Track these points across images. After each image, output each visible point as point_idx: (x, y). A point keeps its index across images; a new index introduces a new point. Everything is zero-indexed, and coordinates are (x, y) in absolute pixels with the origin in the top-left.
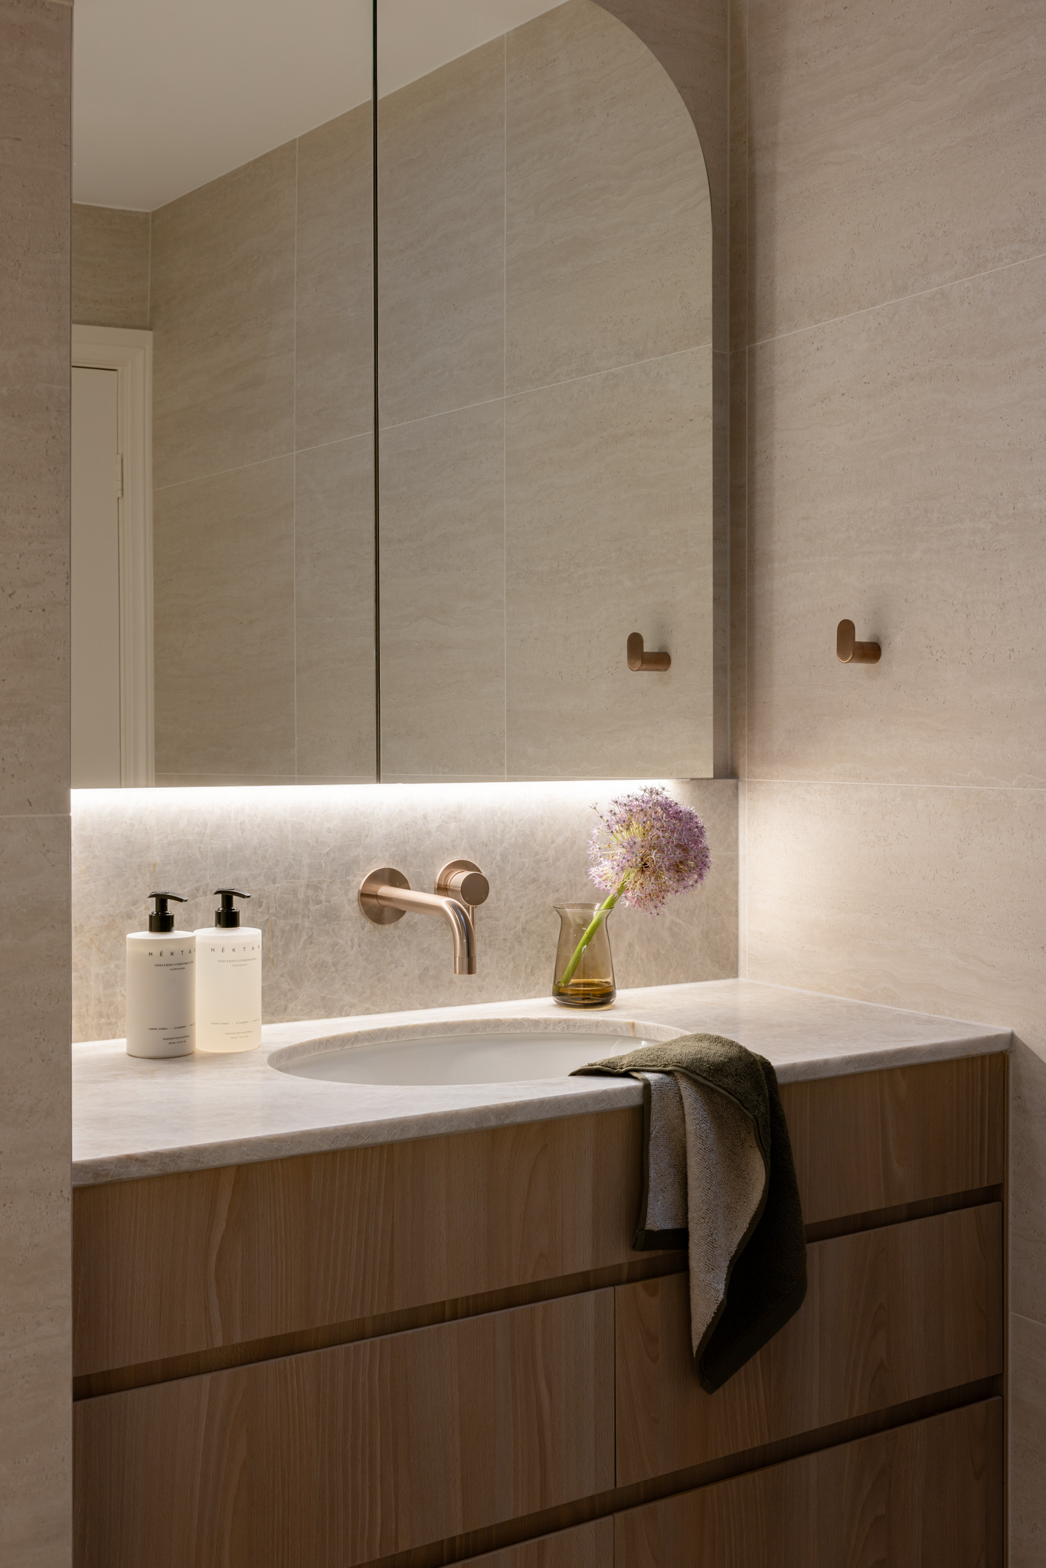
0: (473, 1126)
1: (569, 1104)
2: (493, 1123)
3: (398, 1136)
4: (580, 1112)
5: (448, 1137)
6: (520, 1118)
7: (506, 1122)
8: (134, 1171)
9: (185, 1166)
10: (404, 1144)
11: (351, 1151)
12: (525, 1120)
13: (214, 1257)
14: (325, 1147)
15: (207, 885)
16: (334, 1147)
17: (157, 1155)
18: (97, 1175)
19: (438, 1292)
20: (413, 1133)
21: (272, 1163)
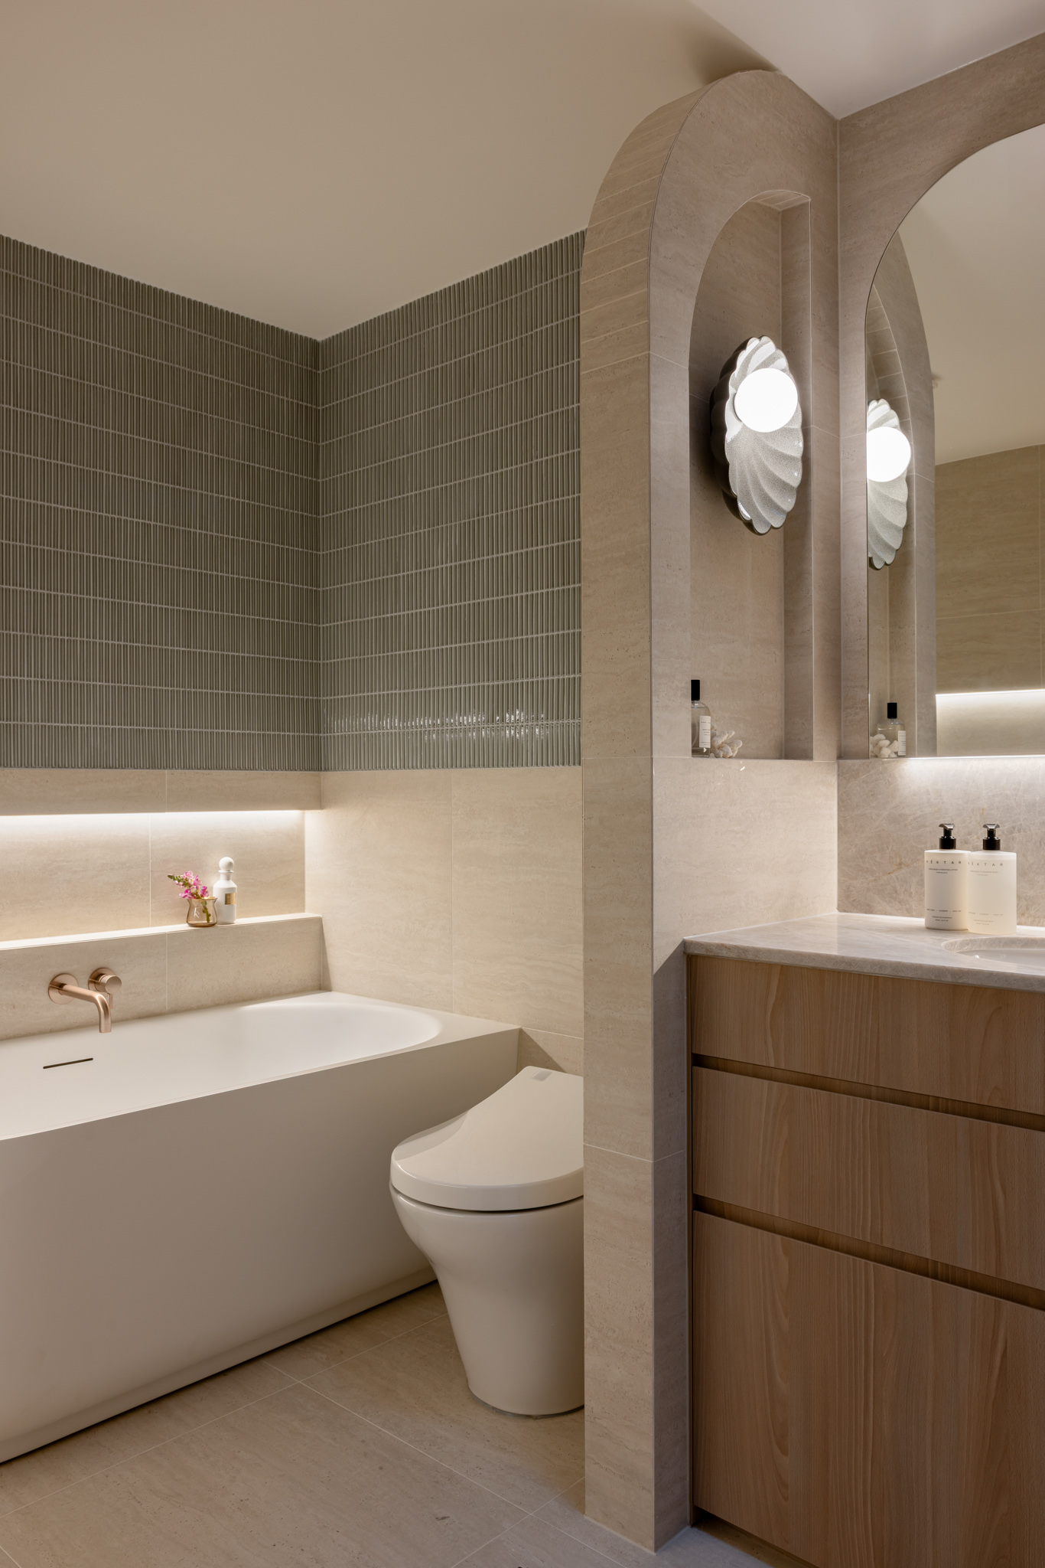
0: (933, 978)
1: (1015, 980)
2: (949, 979)
3: (877, 971)
4: (1026, 988)
5: (919, 982)
6: (972, 981)
7: (959, 981)
8: (724, 953)
9: (750, 957)
10: (886, 979)
11: (850, 974)
12: (975, 983)
13: (769, 1014)
14: (830, 966)
15: (1021, 825)
16: (834, 967)
17: (736, 947)
18: (707, 950)
19: (912, 1084)
20: (887, 972)
21: (802, 968)
